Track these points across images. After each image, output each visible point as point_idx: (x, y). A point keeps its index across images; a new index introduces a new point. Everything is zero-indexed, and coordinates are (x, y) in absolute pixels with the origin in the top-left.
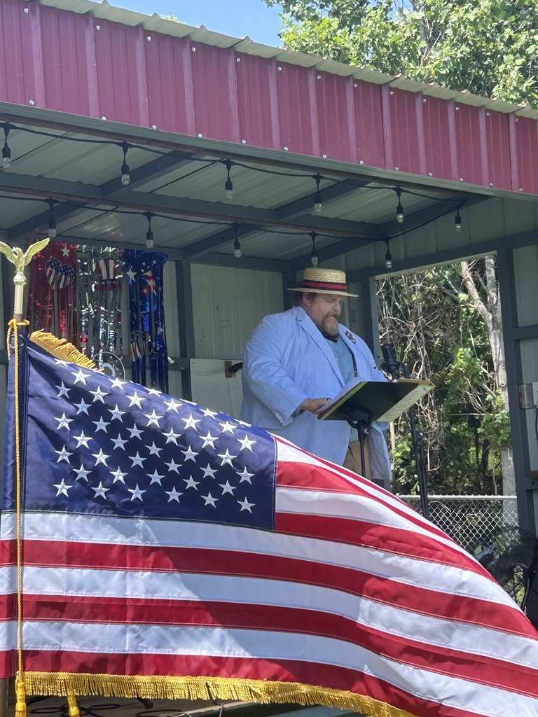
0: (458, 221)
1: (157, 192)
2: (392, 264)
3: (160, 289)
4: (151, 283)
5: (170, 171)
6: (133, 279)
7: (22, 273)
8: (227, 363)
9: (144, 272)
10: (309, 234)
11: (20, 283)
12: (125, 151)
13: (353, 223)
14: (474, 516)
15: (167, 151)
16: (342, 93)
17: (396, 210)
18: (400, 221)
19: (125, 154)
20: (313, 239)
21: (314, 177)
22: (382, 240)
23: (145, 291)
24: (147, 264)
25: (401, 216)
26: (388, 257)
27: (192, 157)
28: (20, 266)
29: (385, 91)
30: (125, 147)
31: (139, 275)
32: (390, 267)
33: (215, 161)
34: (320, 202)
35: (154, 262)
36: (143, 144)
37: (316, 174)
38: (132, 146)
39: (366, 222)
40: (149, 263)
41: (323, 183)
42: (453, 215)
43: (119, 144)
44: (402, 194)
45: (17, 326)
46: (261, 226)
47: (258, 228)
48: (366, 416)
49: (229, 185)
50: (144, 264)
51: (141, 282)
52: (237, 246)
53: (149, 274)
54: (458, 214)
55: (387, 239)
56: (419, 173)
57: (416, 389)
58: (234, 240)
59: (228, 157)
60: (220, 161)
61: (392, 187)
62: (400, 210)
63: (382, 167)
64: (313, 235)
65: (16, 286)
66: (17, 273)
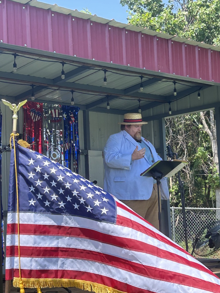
0: (199, 95)
1: (76, 82)
2: (172, 113)
3: (77, 122)
4: (73, 119)
5: (82, 74)
6: (66, 117)
7: (16, 114)
9: (70, 115)
10: (138, 100)
11: (15, 118)
12: (63, 65)
13: (155, 95)
14: (204, 216)
15: (80, 65)
16: (152, 42)
17: (173, 90)
18: (175, 95)
19: (63, 67)
20: (139, 102)
21: (140, 76)
22: (168, 102)
23: (70, 122)
25: (176, 93)
26: (170, 110)
27: (91, 68)
28: (15, 111)
29: (169, 42)
30: (63, 64)
31: (68, 116)
32: (170, 114)
33: (100, 70)
34: (143, 87)
35: (74, 111)
36: (70, 62)
37: (141, 75)
38: (66, 63)
40: (72, 111)
41: (144, 79)
42: (197, 93)
43: (61, 63)
44: (176, 84)
45: (14, 136)
47: (117, 97)
48: (160, 175)
49: (105, 80)
50: (70, 111)
51: (69, 118)
52: (108, 104)
53: (72, 115)
54: (199, 92)
55: (169, 103)
56: (183, 76)
57: (181, 164)
58: (107, 102)
59: (105, 68)
60: (101, 70)
61: (172, 81)
62: (175, 90)
63: (168, 73)
64: (139, 101)
65: (14, 120)
66: (14, 114)
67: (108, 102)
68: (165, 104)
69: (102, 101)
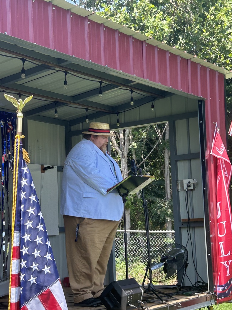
0: (153, 106)
1: (24, 85)
2: (119, 125)
3: (15, 130)
4: (11, 127)
5: (37, 74)
6: (3, 125)
7: (21, 112)
8: (42, 166)
9: (8, 122)
10: (85, 109)
11: (20, 117)
13: (103, 105)
15: (39, 64)
16: (128, 43)
17: (130, 100)
18: (132, 105)
19: (23, 64)
20: (87, 111)
21: (99, 82)
22: (116, 113)
23: (8, 131)
24: (9, 118)
25: (132, 103)
26: (118, 121)
27: (51, 68)
28: (20, 108)
29: (144, 44)
31: (5, 124)
32: (118, 126)
33: (58, 71)
35: (12, 118)
36: (31, 60)
37: (100, 80)
39: (108, 105)
40: (10, 118)
41: (102, 85)
44: (133, 93)
45: (20, 138)
46: (66, 103)
47: (64, 104)
48: (126, 191)
49: (66, 83)
50: (8, 118)
51: (6, 127)
53: (10, 123)
55: (118, 114)
56: (155, 82)
57: (148, 180)
59: (66, 69)
60: (61, 71)
61: (128, 89)
62: (132, 100)
64: (87, 109)
65: (18, 119)
66: (19, 112)
67: (56, 109)
68: (111, 115)
69: (45, 108)
